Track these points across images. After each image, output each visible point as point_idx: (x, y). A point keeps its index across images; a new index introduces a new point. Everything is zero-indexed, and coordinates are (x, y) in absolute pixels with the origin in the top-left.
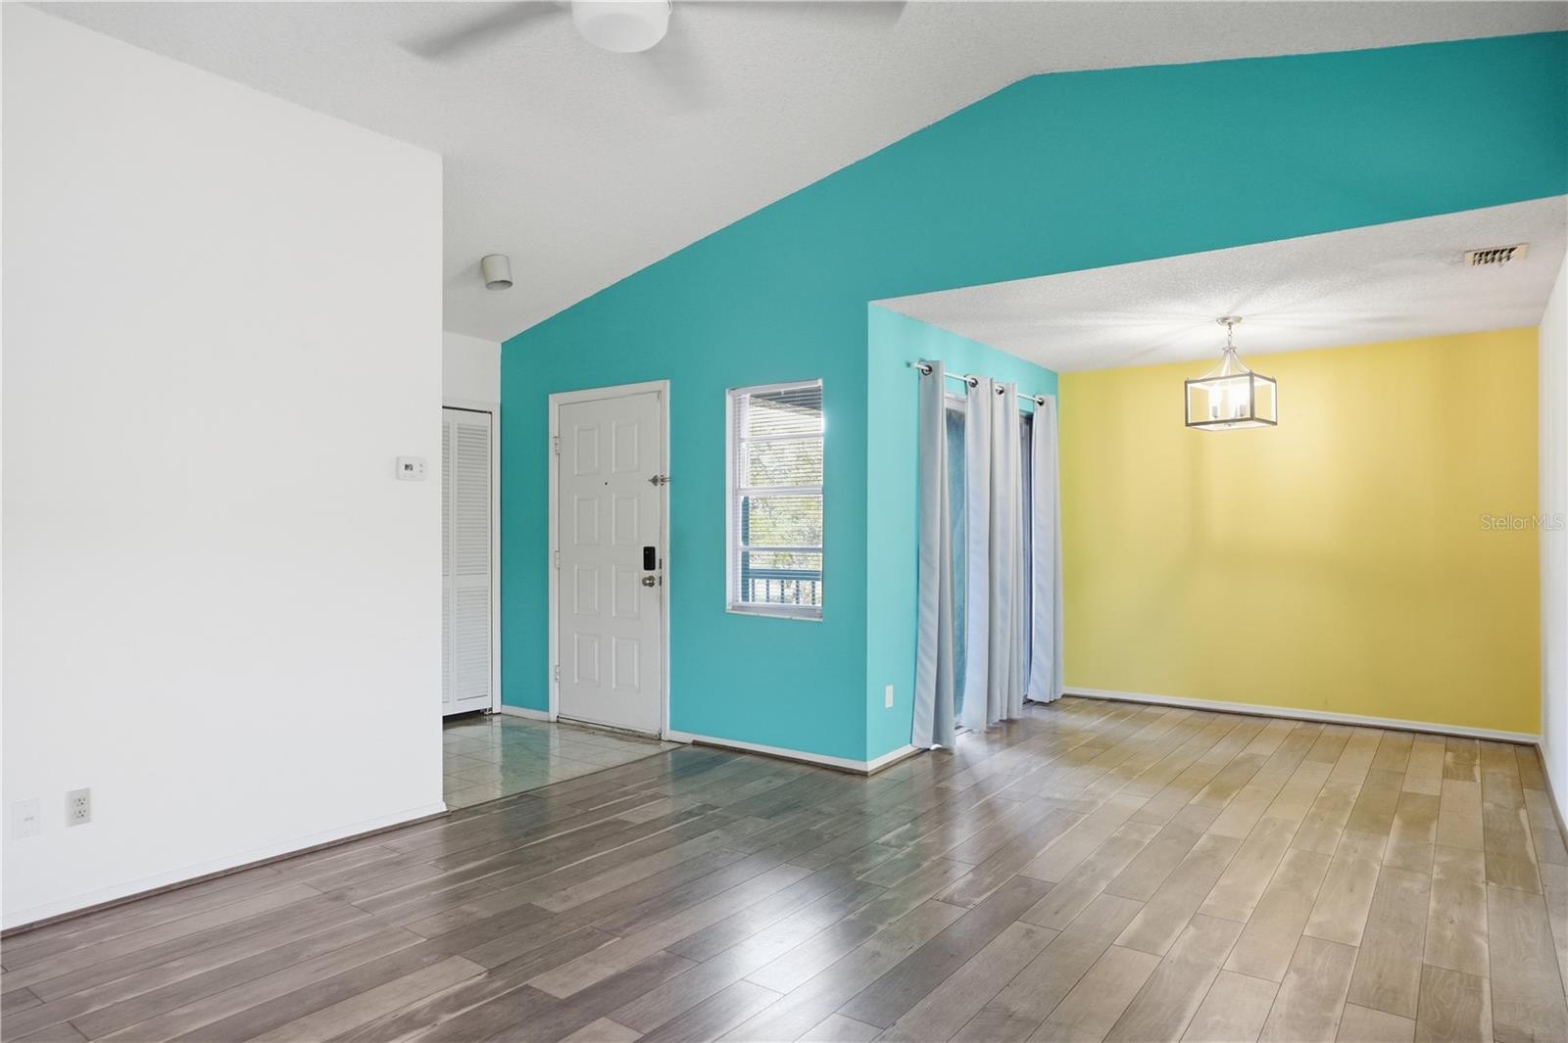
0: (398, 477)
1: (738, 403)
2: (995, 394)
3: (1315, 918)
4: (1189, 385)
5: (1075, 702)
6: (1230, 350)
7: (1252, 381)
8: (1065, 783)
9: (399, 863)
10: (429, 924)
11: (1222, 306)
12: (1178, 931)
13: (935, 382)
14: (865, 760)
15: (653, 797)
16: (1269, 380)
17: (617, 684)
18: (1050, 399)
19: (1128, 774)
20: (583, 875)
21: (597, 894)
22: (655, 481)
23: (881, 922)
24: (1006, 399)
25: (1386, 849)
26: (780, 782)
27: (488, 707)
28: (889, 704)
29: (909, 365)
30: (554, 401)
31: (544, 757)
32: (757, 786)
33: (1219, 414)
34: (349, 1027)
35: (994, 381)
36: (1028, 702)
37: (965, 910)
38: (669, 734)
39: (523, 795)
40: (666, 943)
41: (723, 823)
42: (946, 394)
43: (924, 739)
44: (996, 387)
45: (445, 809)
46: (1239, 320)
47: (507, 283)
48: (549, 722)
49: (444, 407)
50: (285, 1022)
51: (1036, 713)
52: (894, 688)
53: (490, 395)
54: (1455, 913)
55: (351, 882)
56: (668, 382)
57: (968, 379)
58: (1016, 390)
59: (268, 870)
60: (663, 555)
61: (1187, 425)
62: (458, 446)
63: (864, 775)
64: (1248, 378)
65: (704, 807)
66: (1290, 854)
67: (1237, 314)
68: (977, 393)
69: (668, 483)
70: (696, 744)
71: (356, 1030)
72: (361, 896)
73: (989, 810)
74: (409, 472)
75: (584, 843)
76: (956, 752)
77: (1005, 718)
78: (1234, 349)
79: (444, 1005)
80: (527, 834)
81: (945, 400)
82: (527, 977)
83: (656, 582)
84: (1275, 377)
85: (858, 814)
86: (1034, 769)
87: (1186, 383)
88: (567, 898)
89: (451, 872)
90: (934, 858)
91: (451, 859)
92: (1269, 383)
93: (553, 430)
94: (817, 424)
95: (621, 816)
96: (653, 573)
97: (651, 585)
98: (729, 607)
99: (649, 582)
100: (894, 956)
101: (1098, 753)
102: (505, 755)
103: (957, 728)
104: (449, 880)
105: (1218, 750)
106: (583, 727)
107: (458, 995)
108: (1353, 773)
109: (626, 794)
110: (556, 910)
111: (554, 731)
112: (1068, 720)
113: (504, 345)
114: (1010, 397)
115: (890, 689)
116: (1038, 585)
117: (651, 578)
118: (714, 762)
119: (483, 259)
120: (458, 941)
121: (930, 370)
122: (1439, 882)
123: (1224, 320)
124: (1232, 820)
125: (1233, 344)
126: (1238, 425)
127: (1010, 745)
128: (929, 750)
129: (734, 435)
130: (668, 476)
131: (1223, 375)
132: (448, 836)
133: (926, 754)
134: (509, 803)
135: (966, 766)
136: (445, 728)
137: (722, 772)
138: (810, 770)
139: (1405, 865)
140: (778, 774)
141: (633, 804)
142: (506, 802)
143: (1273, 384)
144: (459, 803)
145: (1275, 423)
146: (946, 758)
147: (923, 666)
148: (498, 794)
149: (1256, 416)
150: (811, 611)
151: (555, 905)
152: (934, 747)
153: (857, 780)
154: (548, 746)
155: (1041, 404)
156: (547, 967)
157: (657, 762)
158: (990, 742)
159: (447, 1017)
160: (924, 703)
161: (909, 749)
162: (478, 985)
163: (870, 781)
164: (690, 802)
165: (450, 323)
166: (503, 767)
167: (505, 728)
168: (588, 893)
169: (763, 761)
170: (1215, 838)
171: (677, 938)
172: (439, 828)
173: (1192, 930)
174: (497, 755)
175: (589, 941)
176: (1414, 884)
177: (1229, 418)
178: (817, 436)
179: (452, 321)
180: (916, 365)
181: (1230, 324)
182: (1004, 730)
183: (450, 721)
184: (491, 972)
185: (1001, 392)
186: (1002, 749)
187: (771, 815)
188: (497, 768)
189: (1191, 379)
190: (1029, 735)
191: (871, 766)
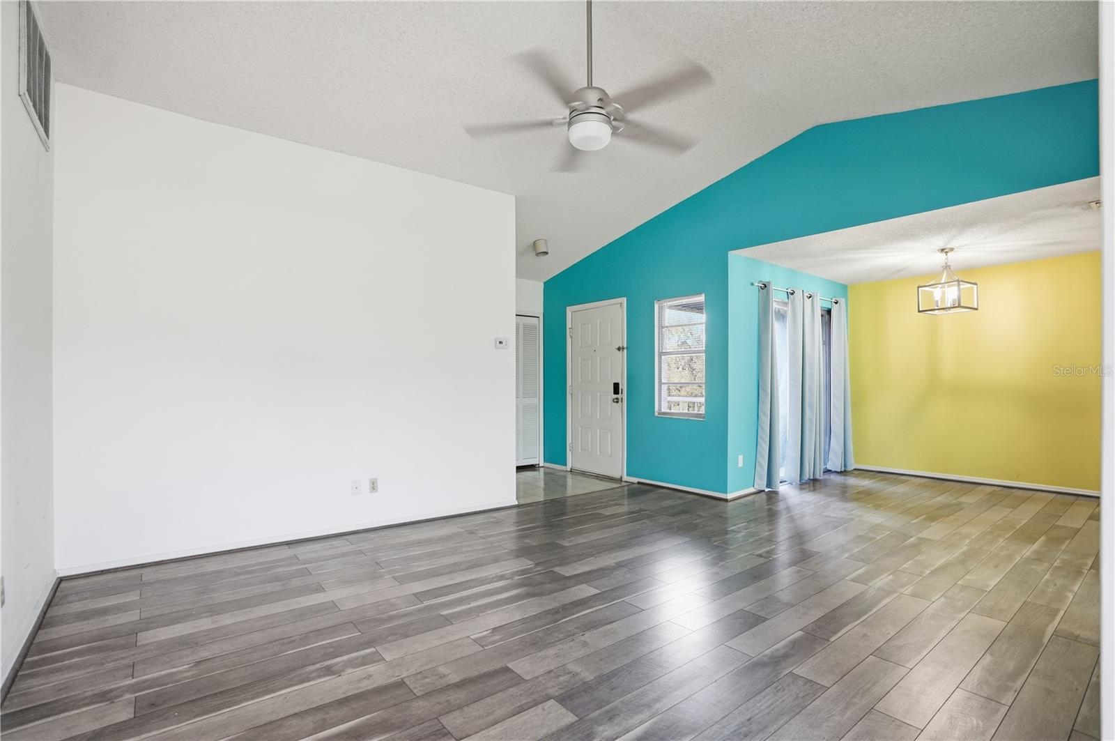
0: (496, 347)
1: (661, 308)
2: (805, 298)
3: (967, 577)
4: (920, 289)
5: (857, 472)
6: (947, 267)
7: (959, 285)
8: (837, 509)
9: (497, 523)
10: (511, 545)
11: (940, 242)
12: (882, 577)
13: (768, 293)
14: (726, 493)
15: (616, 505)
16: (973, 284)
17: (600, 452)
18: (842, 301)
19: (877, 507)
20: (580, 533)
21: (586, 541)
22: (619, 349)
23: (722, 561)
24: (812, 300)
25: (1029, 551)
26: (681, 502)
27: (537, 463)
28: (741, 464)
29: (752, 284)
30: (569, 310)
31: (565, 486)
32: (669, 503)
33: (939, 305)
34: (479, 576)
35: (805, 291)
36: (827, 471)
37: (766, 560)
38: (625, 478)
39: (553, 500)
40: (615, 561)
41: (649, 517)
42: (774, 299)
43: (761, 484)
44: (806, 294)
45: (517, 503)
46: (952, 249)
47: (546, 253)
48: (567, 471)
49: (517, 315)
50: (453, 572)
51: (833, 477)
52: (743, 457)
53: (538, 308)
54: (1060, 582)
55: (476, 528)
56: (625, 298)
57: (789, 291)
58: (819, 294)
59: (442, 521)
60: (623, 387)
61: (919, 311)
62: (523, 333)
63: (726, 500)
64: (956, 283)
65: (641, 510)
66: (965, 548)
67: (950, 246)
68: (794, 298)
69: (625, 350)
70: (639, 483)
71: (481, 577)
72: (481, 533)
73: (792, 519)
74: (501, 345)
75: (580, 521)
76: (780, 493)
77: (812, 478)
78: (949, 267)
79: (516, 573)
80: (554, 516)
81: (774, 303)
82: (552, 567)
83: (620, 400)
84: (977, 282)
85: (722, 518)
86: (822, 503)
87: (918, 287)
88: (571, 541)
89: (519, 528)
90: (756, 538)
91: (519, 523)
92: (972, 285)
93: (569, 325)
94: (702, 318)
95: (600, 511)
96: (619, 396)
97: (617, 402)
98: (656, 414)
99: (616, 401)
100: (726, 574)
101: (863, 497)
102: (545, 484)
103: (781, 482)
104: (519, 531)
105: (938, 499)
106: (584, 474)
107: (522, 571)
108: (1025, 514)
109: (602, 503)
110: (566, 545)
111: (569, 476)
112: (851, 481)
113: (544, 283)
114: (815, 299)
115: (741, 457)
116: (834, 406)
117: (617, 399)
118: (649, 491)
119: (534, 242)
120: (522, 552)
121: (766, 286)
122: (1058, 568)
123: (942, 250)
124: (935, 531)
125: (949, 264)
126: (952, 311)
127: (814, 490)
128: (764, 491)
129: (659, 325)
130: (625, 346)
131: (943, 282)
132: (518, 514)
133: (763, 493)
134: (546, 503)
135: (785, 499)
136: (517, 472)
137: (652, 495)
138: (696, 497)
139: (1038, 558)
140: (680, 498)
141: (606, 507)
142: (545, 502)
143: (975, 286)
144: (523, 502)
145: (977, 309)
146: (773, 495)
147: (760, 446)
148: (542, 499)
149: (962, 305)
150: (699, 415)
151: (566, 543)
152: (767, 490)
153: (722, 503)
154: (566, 482)
155: (836, 303)
156: (561, 565)
157: (619, 490)
158: (801, 489)
159: (517, 578)
160: (761, 466)
161: (752, 490)
162: (530, 568)
163: (729, 504)
164: (634, 508)
165: (519, 274)
166: (545, 489)
167: (545, 474)
168: (581, 540)
169: (672, 492)
170: (920, 539)
171: (621, 560)
172: (515, 511)
173: (891, 577)
174: (542, 484)
175: (580, 557)
176: (1039, 568)
177: (946, 306)
178: (701, 324)
179: (521, 273)
180: (757, 284)
181: (946, 252)
182: (811, 484)
183: (520, 469)
184: (537, 565)
185: (810, 297)
186: (806, 492)
187: (673, 515)
188: (542, 490)
189: (921, 285)
190: (826, 486)
191: (730, 496)
